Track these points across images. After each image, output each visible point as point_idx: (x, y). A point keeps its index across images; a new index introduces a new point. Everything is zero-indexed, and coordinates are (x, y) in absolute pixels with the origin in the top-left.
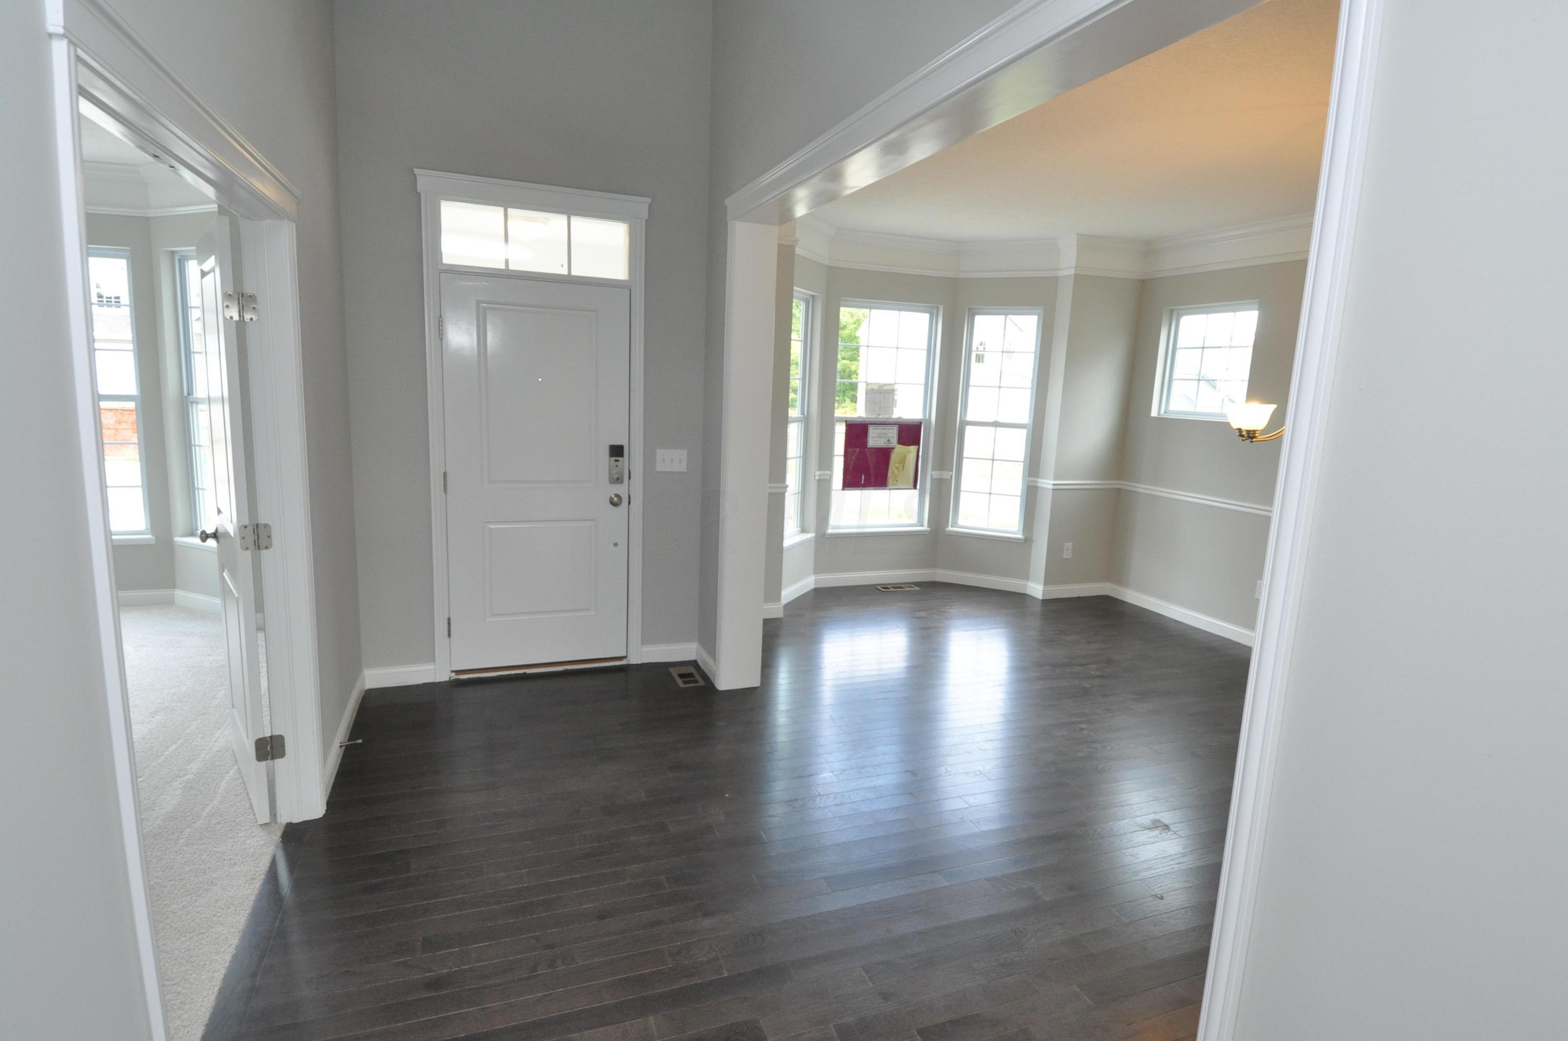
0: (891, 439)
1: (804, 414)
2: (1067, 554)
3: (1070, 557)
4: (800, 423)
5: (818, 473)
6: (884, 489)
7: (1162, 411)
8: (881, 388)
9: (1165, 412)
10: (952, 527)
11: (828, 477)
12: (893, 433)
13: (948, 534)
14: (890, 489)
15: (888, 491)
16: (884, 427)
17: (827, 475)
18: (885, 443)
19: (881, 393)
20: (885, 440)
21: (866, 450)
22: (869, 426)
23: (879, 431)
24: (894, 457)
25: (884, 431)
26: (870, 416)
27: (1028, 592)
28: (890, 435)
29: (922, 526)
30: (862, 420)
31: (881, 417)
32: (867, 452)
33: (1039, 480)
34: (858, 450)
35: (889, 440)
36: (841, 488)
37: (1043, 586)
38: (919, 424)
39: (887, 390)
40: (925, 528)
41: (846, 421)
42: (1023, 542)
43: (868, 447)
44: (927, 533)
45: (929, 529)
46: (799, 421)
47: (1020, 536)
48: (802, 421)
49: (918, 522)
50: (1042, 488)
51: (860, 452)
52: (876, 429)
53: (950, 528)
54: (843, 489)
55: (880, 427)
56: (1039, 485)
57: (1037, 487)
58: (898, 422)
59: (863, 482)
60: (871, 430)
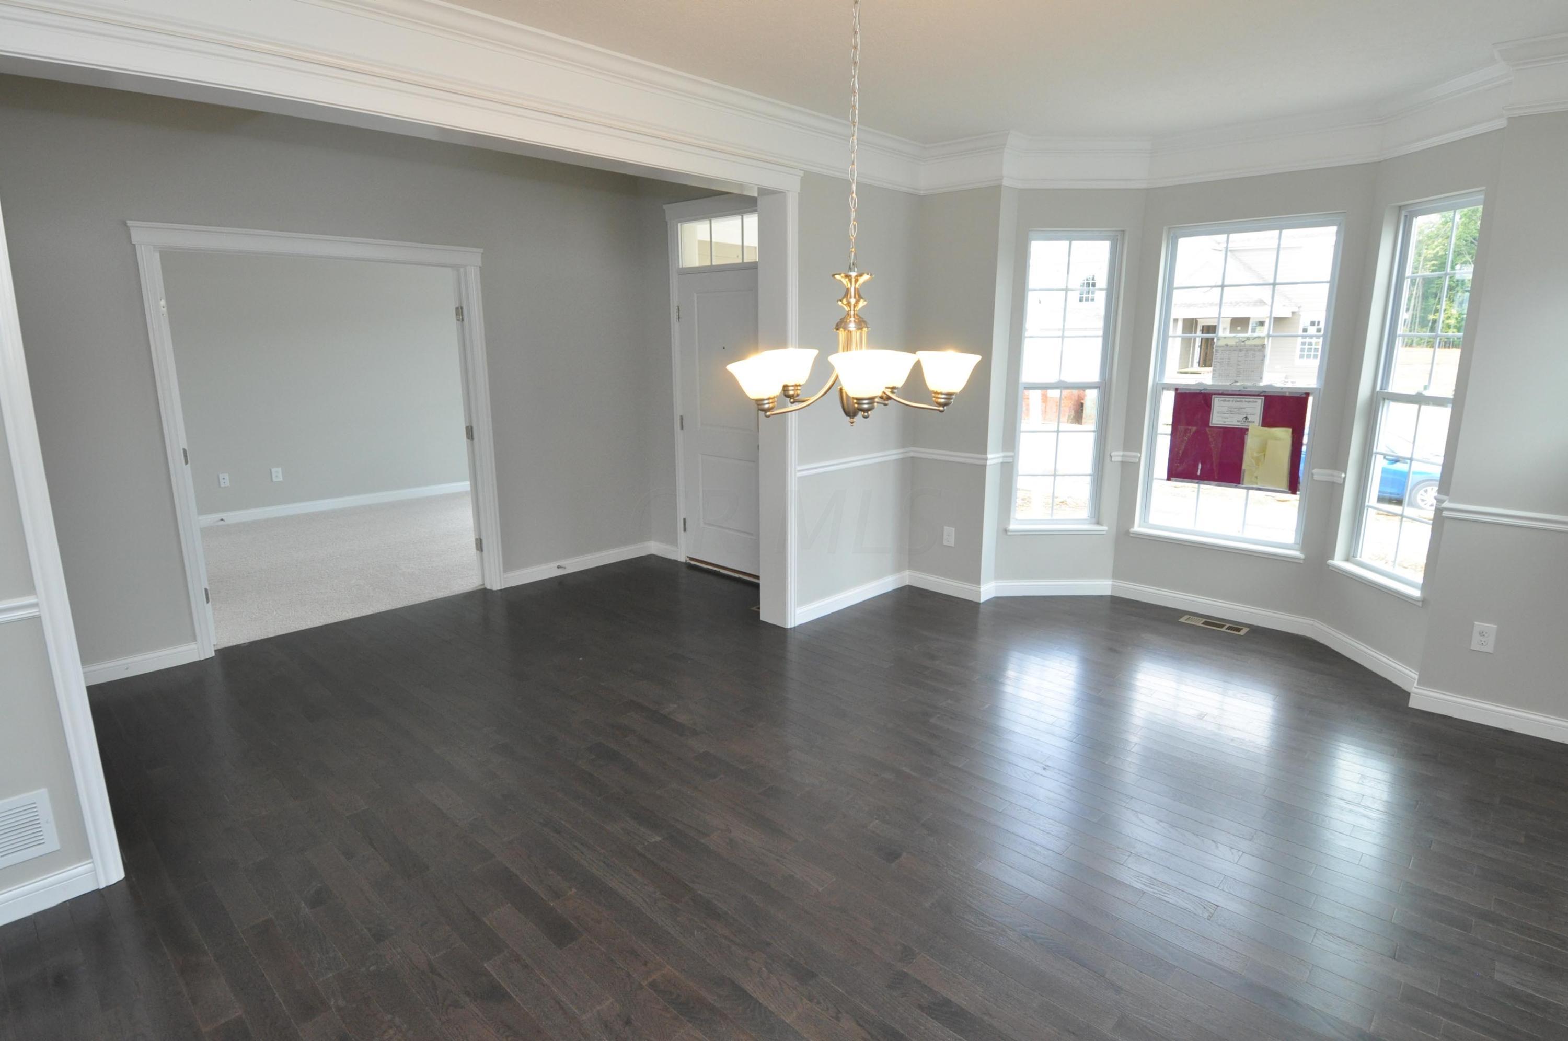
0: (1248, 416)
1: (1105, 380)
4: (1097, 389)
5: (1121, 453)
6: (1236, 487)
8: (1243, 344)
11: (1137, 460)
12: (1256, 408)
13: (1333, 571)
14: (1248, 488)
15: (1245, 491)
16: (1238, 398)
17: (1135, 457)
18: (1238, 421)
19: (1240, 350)
20: (1241, 417)
21: (1207, 429)
22: (1213, 396)
23: (1227, 404)
24: (1251, 443)
25: (1238, 404)
26: (1216, 383)
28: (1249, 410)
29: (1297, 550)
30: (1202, 389)
31: (1238, 384)
32: (1209, 432)
34: (1194, 429)
35: (1246, 418)
36: (1165, 476)
38: (1304, 396)
39: (1250, 346)
41: (1176, 390)
42: (1421, 605)
43: (1211, 425)
44: (1299, 561)
45: (1302, 556)
46: (1096, 387)
48: (1102, 388)
49: (1295, 544)
51: (1197, 432)
52: (1225, 401)
53: (1338, 563)
54: (1169, 479)
55: (1231, 399)
58: (1265, 392)
59: (1199, 473)
60: (1217, 403)
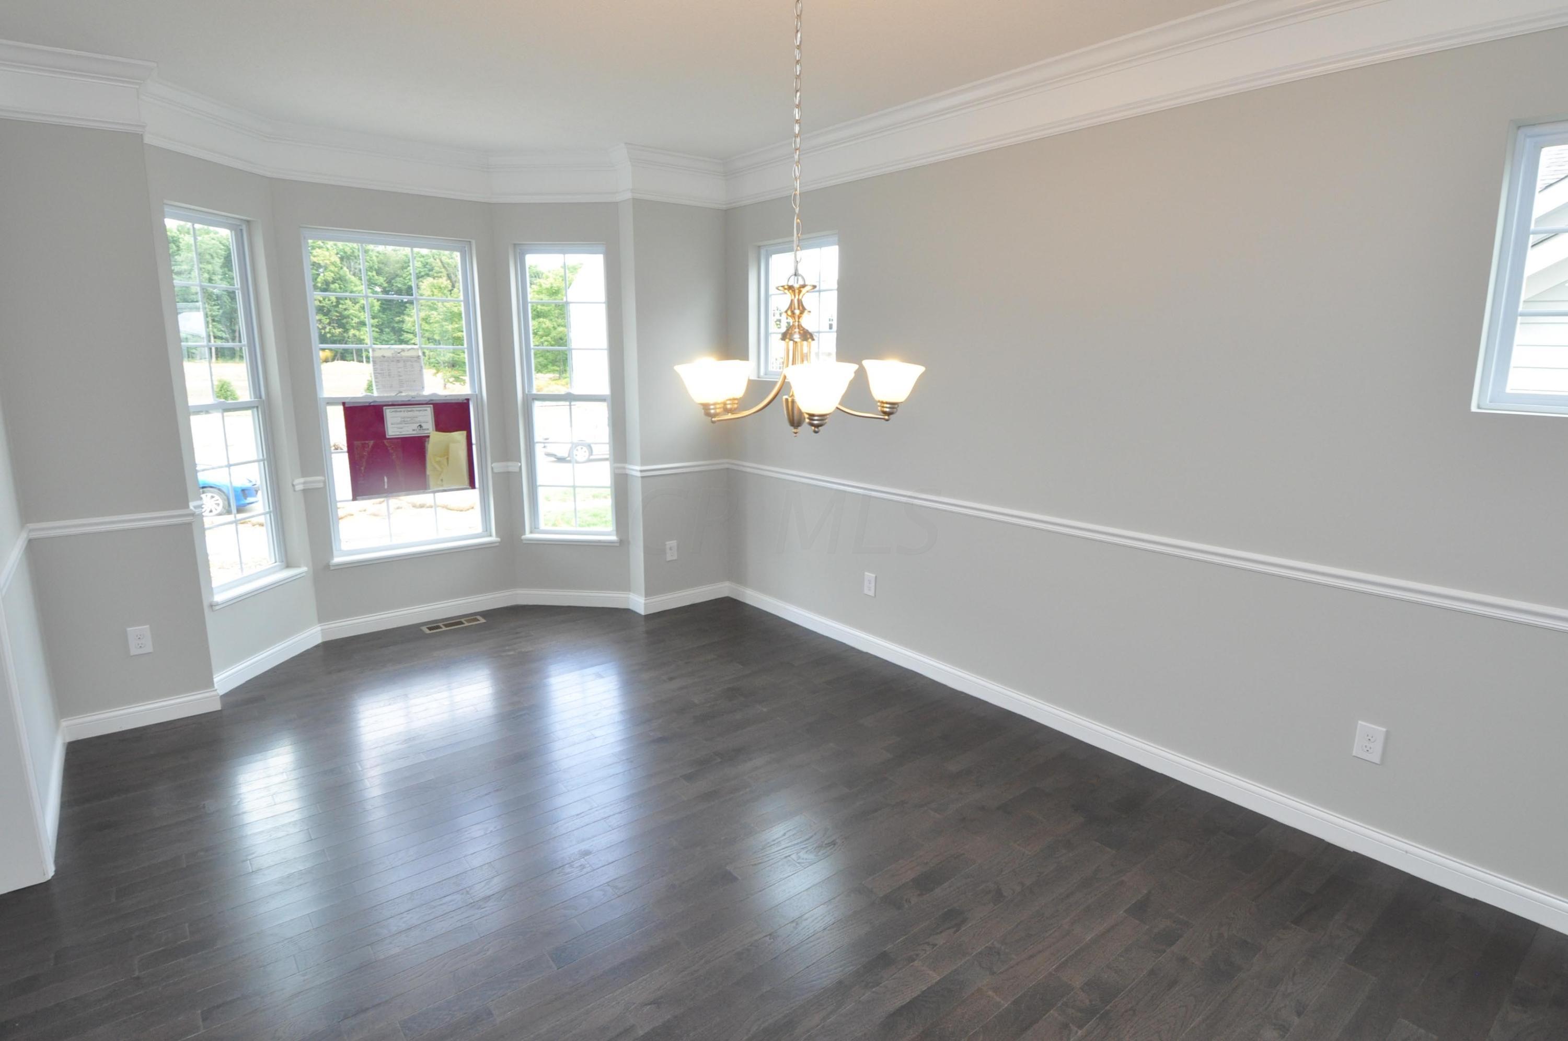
0: (422, 425)
1: (261, 397)
2: (671, 556)
3: (675, 558)
4: (255, 409)
5: (302, 480)
6: (424, 493)
7: (762, 373)
8: (399, 355)
9: (766, 374)
10: (531, 532)
11: (321, 485)
12: (426, 417)
13: (525, 544)
14: (434, 492)
15: (431, 495)
16: (409, 408)
17: (319, 482)
18: (414, 430)
19: (398, 361)
20: (415, 426)
21: (385, 442)
22: (385, 408)
23: (402, 414)
24: (431, 448)
25: (410, 414)
26: (382, 395)
27: (631, 607)
28: (421, 419)
29: (491, 536)
30: (371, 401)
31: (403, 394)
32: (387, 444)
33: (628, 466)
34: (371, 443)
35: (420, 426)
36: (351, 498)
37: (644, 599)
38: (465, 401)
39: (407, 357)
40: (494, 538)
41: (344, 404)
42: (618, 545)
43: (387, 437)
44: (497, 544)
45: (498, 539)
46: (253, 407)
47: (614, 538)
48: (257, 407)
49: (483, 531)
50: (632, 476)
51: (374, 446)
52: (396, 411)
53: (528, 535)
54: (354, 499)
55: (403, 409)
56: (628, 472)
57: (626, 475)
58: (432, 400)
59: (386, 487)
60: (389, 414)
